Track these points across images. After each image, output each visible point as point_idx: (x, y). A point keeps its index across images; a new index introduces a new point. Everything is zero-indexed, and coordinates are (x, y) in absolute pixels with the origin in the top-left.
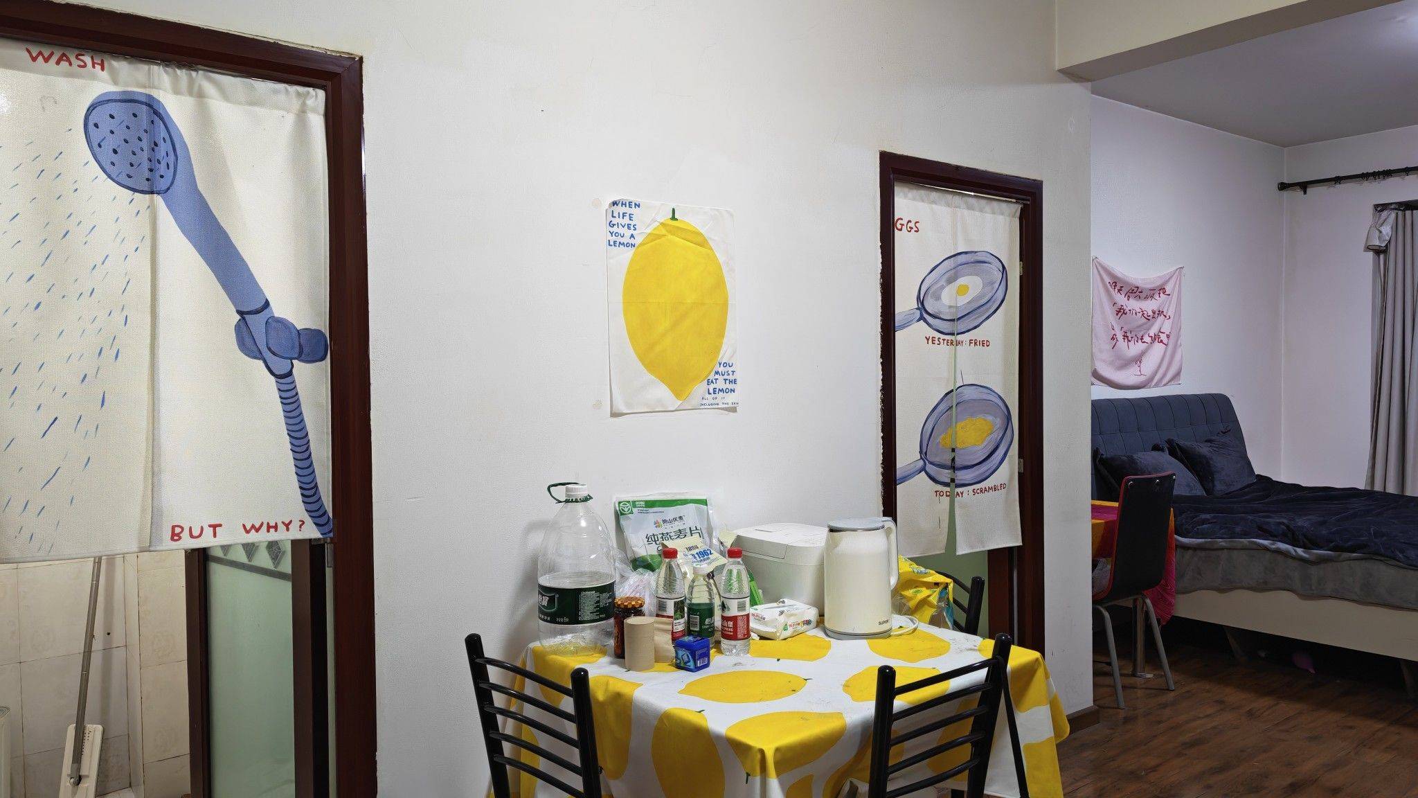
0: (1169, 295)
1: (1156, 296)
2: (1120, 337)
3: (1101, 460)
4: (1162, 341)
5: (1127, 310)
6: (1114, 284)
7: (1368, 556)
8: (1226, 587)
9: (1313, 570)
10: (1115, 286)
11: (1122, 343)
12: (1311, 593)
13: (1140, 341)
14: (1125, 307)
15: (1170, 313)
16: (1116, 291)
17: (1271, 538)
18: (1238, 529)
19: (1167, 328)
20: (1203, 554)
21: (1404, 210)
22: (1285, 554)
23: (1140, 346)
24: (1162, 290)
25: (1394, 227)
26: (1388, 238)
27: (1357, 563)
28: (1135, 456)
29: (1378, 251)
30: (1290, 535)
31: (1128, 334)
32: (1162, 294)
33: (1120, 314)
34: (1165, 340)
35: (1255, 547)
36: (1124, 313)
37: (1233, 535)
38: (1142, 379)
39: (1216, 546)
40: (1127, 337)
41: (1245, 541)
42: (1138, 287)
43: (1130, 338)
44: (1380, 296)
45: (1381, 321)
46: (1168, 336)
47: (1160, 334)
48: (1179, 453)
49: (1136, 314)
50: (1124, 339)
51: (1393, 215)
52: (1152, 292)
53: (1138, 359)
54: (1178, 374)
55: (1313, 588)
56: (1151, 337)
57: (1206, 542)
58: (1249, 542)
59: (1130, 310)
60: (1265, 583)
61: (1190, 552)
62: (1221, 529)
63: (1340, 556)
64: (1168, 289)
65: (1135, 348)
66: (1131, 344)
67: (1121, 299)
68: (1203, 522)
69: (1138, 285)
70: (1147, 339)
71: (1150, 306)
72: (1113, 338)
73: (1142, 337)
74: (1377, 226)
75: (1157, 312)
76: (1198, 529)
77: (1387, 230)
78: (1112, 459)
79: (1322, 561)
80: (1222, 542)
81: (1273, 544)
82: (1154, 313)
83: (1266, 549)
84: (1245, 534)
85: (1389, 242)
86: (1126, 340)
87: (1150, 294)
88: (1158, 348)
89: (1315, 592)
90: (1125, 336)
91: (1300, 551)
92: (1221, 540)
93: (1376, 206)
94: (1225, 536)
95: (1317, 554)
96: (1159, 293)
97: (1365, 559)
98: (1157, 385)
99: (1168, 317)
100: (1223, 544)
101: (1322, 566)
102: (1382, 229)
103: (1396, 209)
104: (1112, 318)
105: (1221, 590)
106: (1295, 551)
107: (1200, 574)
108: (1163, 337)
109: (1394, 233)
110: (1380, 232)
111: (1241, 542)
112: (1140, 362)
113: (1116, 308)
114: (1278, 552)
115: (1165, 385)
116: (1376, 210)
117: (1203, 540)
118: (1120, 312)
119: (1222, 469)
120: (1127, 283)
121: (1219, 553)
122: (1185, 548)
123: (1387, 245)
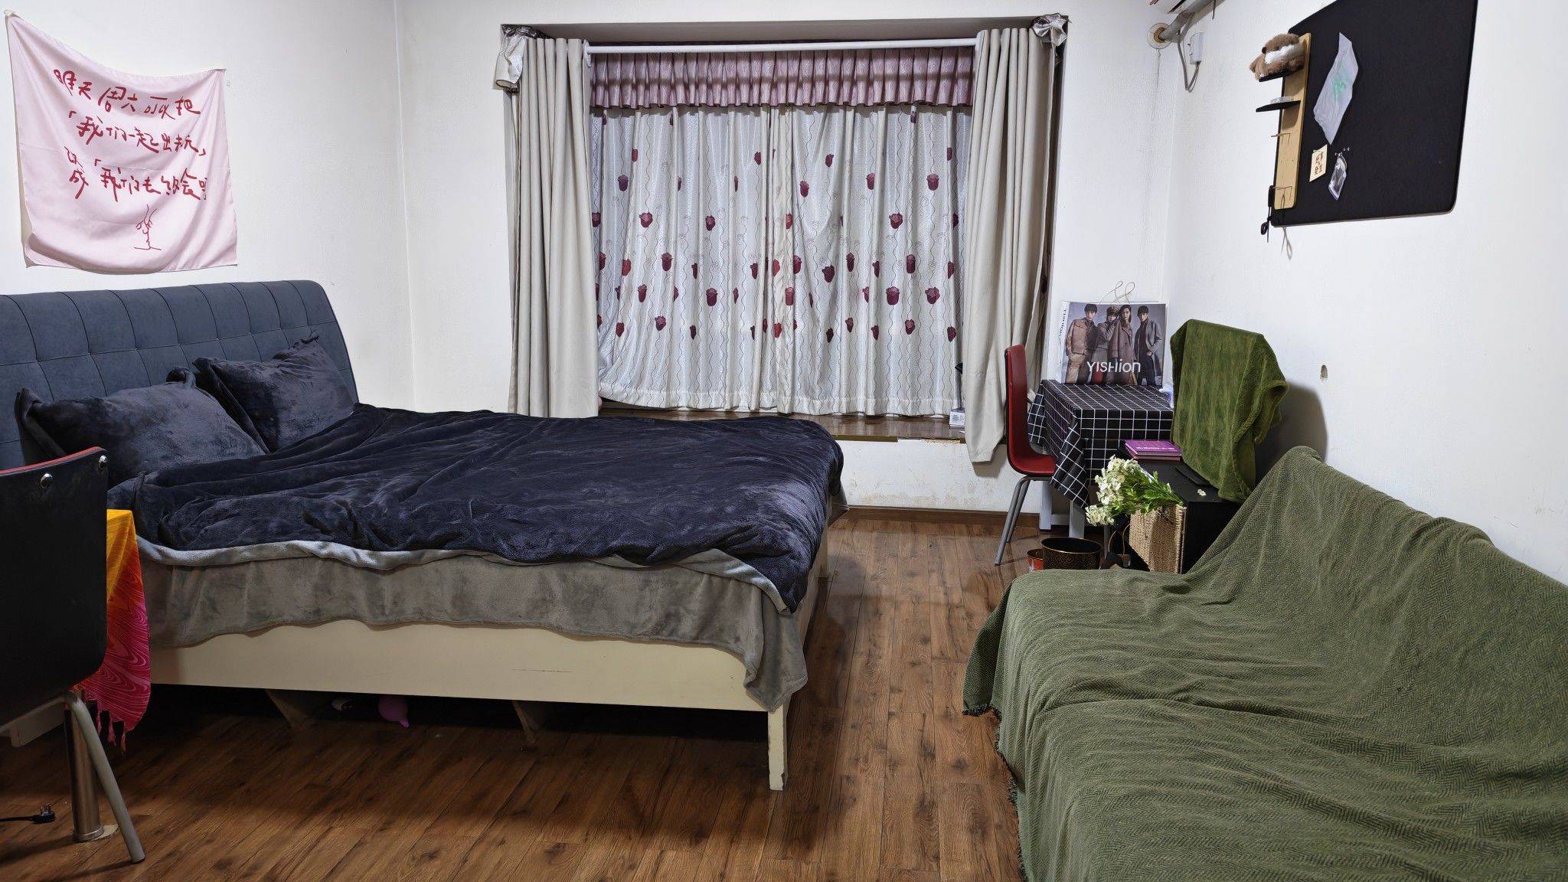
0: (199, 113)
1: (172, 111)
2: (93, 176)
3: (33, 413)
4: (191, 192)
5: (102, 128)
6: (69, 76)
7: (459, 551)
8: (260, 624)
9: (386, 583)
10: (72, 79)
11: (97, 188)
12: (387, 620)
13: (143, 189)
14: (97, 122)
15: (206, 144)
16: (76, 89)
17: (321, 536)
18: (273, 525)
19: (199, 169)
20: (214, 574)
21: (535, 38)
22: (343, 562)
23: (141, 200)
24: (183, 102)
25: (525, 58)
26: (519, 74)
27: (446, 563)
28: (106, 400)
29: (512, 91)
30: (350, 528)
31: (114, 174)
32: (184, 110)
33: (87, 134)
34: (198, 191)
35: (297, 554)
36: (95, 132)
37: (263, 537)
38: (151, 256)
39: (235, 559)
40: (113, 179)
41: (281, 546)
42: (124, 90)
43: (118, 182)
44: (514, 150)
45: (517, 185)
46: (203, 185)
47: (186, 179)
48: (219, 383)
49: (125, 137)
50: (106, 182)
51: (523, 42)
52: (161, 103)
53: (143, 220)
54: (231, 248)
55: (387, 612)
56: (168, 183)
57: (218, 555)
58: (287, 546)
59: (110, 129)
60: (318, 612)
61: (195, 573)
62: (245, 526)
63: (421, 556)
64: (197, 102)
65: (133, 201)
66: (121, 193)
67: (89, 107)
68: (218, 516)
69: (123, 84)
70: (156, 184)
71: (156, 127)
72: (73, 178)
73: (148, 180)
74: (506, 56)
75: (173, 140)
76: (206, 531)
77: (517, 60)
78: (56, 409)
79: (394, 567)
80: (244, 552)
81: (322, 547)
82: (168, 140)
83: (313, 556)
84: (285, 533)
85: (521, 78)
86: (110, 184)
87: (159, 105)
88: (182, 207)
89: (390, 618)
90: (107, 178)
91: (364, 555)
92: (242, 548)
93: (505, 27)
94: (250, 540)
95: (388, 557)
96: (179, 108)
97: (460, 556)
98: (189, 266)
99: (201, 152)
100: (247, 554)
101: (398, 573)
102: (511, 59)
103: (527, 35)
104: (70, 140)
105: (252, 633)
106: (357, 555)
107: (215, 609)
108: (193, 185)
109: (525, 66)
110: (510, 64)
111: (276, 549)
112: (148, 225)
113: (76, 121)
114: (331, 559)
115: (205, 267)
116: (505, 33)
117: (213, 551)
118: (86, 129)
119: (294, 403)
120: (102, 80)
121: (242, 569)
122: (185, 567)
123: (518, 83)
